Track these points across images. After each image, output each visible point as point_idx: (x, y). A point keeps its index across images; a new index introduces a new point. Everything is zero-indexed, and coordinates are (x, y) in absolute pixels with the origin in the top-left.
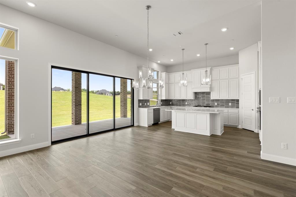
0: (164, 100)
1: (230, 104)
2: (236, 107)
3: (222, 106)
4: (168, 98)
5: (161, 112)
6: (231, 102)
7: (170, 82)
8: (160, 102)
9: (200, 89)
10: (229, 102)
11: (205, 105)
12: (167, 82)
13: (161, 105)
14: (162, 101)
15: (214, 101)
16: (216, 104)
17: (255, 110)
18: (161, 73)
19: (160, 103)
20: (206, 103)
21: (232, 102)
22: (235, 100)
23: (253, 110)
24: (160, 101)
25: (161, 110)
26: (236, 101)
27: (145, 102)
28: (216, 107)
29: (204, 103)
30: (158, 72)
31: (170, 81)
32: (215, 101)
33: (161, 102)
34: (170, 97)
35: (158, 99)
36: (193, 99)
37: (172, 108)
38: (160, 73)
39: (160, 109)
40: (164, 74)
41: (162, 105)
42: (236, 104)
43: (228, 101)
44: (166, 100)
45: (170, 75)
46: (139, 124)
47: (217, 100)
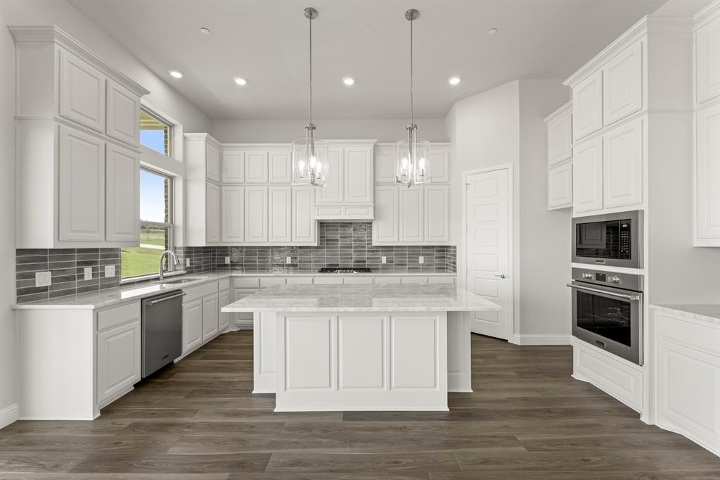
0: (198, 250)
1: (421, 260)
2: (436, 268)
3: (400, 266)
4: (217, 240)
5: (185, 306)
6: (423, 255)
7: (225, 180)
8: (181, 260)
9: (343, 209)
10: (420, 255)
11: (352, 264)
12: (212, 177)
13: (186, 269)
14: (189, 251)
15: (378, 251)
16: (384, 260)
17: (511, 277)
18: (186, 134)
19: (179, 262)
20: (354, 257)
21: (426, 255)
22: (433, 247)
23: (504, 277)
24: (181, 253)
25: (185, 299)
26: (436, 251)
27: (87, 264)
28: (385, 268)
29: (349, 256)
30: (168, 128)
31: (224, 175)
32: (382, 251)
33: (186, 257)
34: (225, 239)
35: (170, 244)
36: (316, 245)
37: (236, 279)
38: (179, 134)
39: (185, 291)
40: (199, 142)
41: (189, 271)
42: (436, 258)
43: (415, 250)
44: (206, 250)
45: (226, 152)
46: (22, 409)
47: (387, 249)
